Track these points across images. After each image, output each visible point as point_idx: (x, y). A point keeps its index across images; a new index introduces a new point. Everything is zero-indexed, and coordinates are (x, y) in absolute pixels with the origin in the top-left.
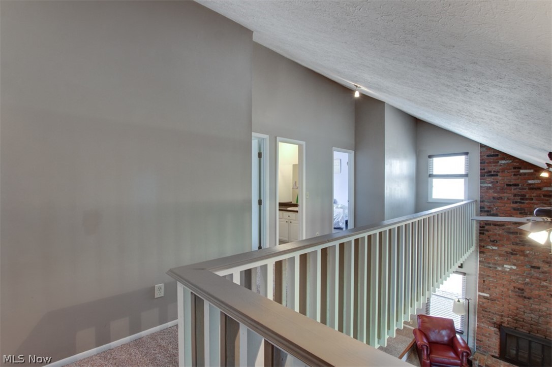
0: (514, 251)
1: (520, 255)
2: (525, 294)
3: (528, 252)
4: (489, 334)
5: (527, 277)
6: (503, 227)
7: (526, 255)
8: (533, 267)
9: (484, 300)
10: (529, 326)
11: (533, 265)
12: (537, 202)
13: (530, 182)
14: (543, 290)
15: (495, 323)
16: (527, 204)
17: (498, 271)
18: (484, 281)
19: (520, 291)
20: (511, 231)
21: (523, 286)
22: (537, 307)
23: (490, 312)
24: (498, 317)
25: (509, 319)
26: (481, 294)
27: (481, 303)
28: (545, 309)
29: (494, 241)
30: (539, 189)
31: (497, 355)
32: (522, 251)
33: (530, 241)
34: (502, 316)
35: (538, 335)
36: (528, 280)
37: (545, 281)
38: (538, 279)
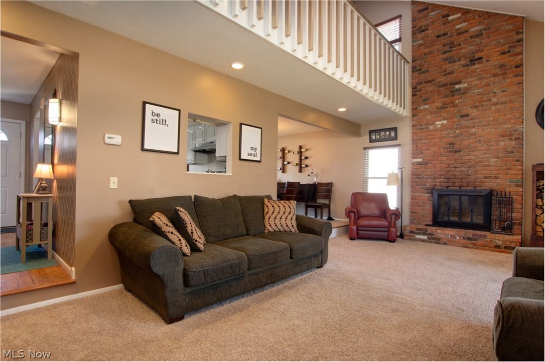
0: (444, 104)
1: (450, 108)
2: (456, 147)
3: (457, 101)
4: (423, 203)
5: (457, 129)
6: (434, 82)
7: (455, 106)
8: (462, 116)
9: (417, 167)
10: (460, 181)
11: (462, 114)
12: (464, 46)
13: (458, 27)
14: (471, 138)
15: (428, 189)
16: (456, 50)
17: (430, 131)
18: (417, 146)
19: (451, 146)
20: (441, 84)
21: (453, 139)
22: (467, 158)
23: (423, 177)
24: (430, 180)
25: (442, 179)
26: (415, 160)
27: (414, 170)
28: (474, 157)
29: (425, 100)
30: (467, 31)
31: (431, 223)
32: (452, 103)
33: (459, 89)
34: (434, 178)
35: (468, 188)
36: (458, 131)
37: (474, 127)
38: (467, 127)
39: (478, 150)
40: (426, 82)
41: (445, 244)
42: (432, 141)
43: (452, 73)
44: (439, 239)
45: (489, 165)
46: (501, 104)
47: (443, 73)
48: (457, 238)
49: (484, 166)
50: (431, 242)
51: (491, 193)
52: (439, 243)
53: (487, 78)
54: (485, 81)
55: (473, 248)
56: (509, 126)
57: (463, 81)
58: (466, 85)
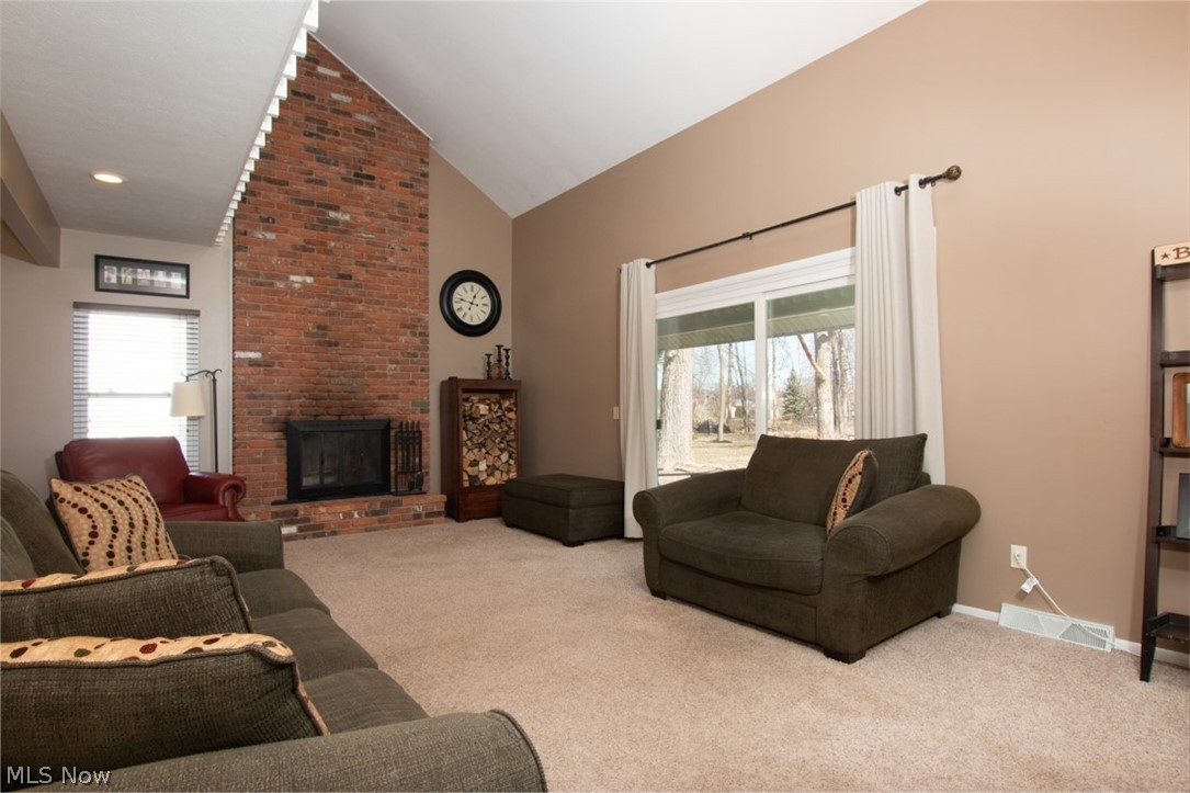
0: (307, 242)
1: (319, 252)
2: (331, 336)
3: (333, 244)
4: (265, 453)
5: (332, 299)
6: (287, 187)
7: (329, 252)
8: (341, 276)
9: (250, 370)
10: (338, 403)
11: (341, 272)
12: (346, 140)
13: (335, 96)
14: (357, 321)
15: (275, 421)
16: (330, 140)
17: (277, 293)
19: (320, 332)
20: (301, 198)
21: (326, 319)
22: (349, 358)
23: (263, 395)
24: (281, 402)
25: (304, 399)
26: (240, 355)
27: (242, 378)
28: (361, 359)
29: (267, 220)
30: (348, 114)
31: (284, 497)
32: (323, 244)
33: (335, 222)
34: (289, 398)
35: (353, 417)
36: (333, 304)
37: (360, 302)
38: (351, 300)
39: (367, 347)
40: (270, 181)
41: (334, 533)
42: (283, 315)
43: (322, 182)
44: (321, 526)
45: (385, 376)
46: (401, 270)
47: (307, 177)
48: (356, 515)
49: (378, 376)
50: (305, 537)
51: (386, 425)
52: (322, 535)
53: (382, 218)
54: (378, 222)
55: (382, 528)
56: (412, 311)
57: (343, 207)
58: (347, 217)
